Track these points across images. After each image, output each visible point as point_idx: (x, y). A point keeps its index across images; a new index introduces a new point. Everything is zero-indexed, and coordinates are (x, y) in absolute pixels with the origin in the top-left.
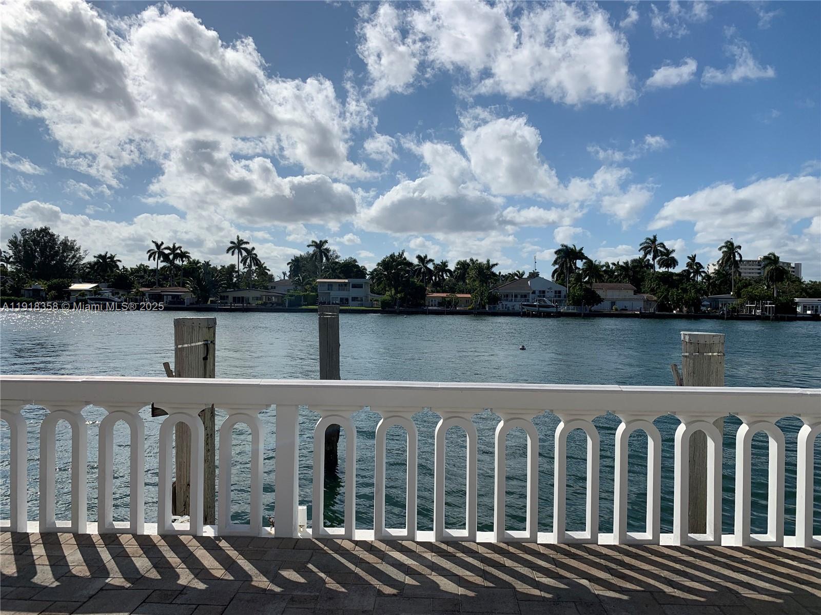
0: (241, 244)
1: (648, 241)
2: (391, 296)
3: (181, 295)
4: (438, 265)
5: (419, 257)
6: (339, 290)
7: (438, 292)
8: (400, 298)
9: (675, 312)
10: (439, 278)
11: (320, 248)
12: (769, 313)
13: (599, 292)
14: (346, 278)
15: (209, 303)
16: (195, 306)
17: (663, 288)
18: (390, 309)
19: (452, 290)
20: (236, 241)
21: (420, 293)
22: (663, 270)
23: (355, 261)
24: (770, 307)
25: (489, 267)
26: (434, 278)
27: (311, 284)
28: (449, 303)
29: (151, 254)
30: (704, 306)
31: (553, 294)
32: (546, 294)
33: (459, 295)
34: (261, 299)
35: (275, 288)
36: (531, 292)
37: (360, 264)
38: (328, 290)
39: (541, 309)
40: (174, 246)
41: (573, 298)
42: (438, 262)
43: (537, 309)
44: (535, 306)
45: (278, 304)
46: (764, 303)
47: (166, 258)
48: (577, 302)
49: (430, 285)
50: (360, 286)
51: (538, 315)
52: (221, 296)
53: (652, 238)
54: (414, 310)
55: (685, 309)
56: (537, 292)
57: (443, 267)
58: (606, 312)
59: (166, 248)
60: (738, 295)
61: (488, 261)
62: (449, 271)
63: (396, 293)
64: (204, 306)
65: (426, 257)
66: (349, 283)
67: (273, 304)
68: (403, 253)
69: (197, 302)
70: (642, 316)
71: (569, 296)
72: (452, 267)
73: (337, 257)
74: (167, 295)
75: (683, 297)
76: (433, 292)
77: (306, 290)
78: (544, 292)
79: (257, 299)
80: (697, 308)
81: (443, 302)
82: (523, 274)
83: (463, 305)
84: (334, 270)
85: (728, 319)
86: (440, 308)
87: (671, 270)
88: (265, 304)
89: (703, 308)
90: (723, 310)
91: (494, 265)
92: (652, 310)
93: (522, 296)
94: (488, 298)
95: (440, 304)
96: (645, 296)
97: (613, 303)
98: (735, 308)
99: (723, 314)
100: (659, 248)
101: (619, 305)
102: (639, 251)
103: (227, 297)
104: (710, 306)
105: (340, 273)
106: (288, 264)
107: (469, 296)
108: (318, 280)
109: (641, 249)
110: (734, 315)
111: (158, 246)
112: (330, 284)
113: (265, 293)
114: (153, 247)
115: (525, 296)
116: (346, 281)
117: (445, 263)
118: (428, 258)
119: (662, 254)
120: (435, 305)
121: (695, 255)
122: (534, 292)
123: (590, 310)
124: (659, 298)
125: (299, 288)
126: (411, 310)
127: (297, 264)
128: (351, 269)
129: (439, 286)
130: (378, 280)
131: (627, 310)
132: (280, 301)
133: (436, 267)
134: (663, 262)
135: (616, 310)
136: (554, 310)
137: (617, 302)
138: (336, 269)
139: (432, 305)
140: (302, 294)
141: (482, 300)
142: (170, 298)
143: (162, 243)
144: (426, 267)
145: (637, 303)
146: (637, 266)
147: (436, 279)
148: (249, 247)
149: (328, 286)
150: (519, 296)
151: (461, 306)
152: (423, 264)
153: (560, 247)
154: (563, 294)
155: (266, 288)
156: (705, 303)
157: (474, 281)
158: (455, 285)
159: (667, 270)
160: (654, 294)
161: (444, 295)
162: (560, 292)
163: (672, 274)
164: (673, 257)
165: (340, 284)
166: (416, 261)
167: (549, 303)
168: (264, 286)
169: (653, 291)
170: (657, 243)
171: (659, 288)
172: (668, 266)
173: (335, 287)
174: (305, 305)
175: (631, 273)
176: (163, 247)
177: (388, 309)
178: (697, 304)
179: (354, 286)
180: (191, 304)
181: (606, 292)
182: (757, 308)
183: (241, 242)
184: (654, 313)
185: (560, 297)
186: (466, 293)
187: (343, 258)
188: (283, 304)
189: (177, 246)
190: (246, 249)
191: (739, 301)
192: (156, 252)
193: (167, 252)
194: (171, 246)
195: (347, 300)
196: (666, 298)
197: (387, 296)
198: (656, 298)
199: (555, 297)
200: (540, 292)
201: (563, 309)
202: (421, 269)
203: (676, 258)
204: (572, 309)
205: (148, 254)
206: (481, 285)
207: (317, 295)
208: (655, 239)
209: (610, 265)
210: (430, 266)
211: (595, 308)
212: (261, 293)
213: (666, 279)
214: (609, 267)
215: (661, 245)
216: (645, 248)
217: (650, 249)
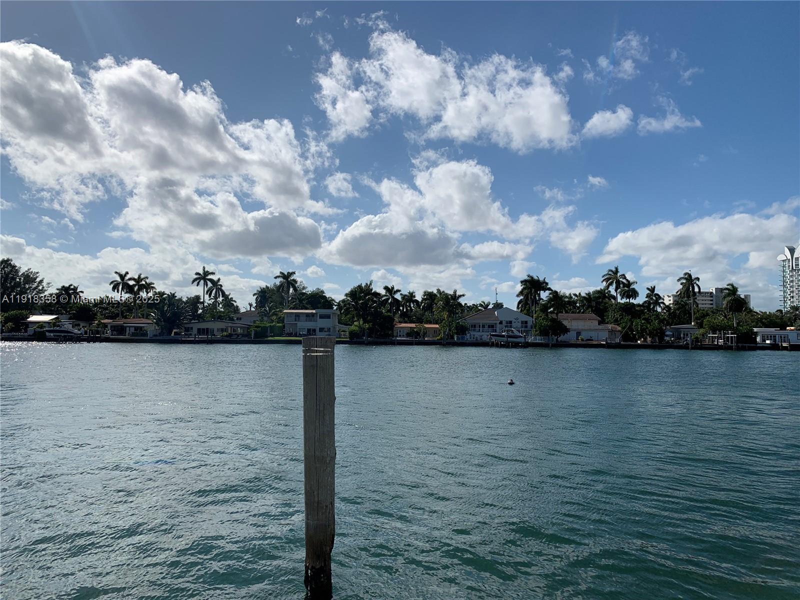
0: (207, 276)
1: (610, 273)
2: (359, 327)
3: (144, 327)
4: (406, 295)
5: (386, 288)
6: (306, 321)
7: (406, 322)
8: (368, 329)
9: (639, 342)
10: (407, 309)
11: (287, 279)
12: (732, 343)
13: (565, 323)
14: (314, 309)
15: (173, 334)
16: (158, 338)
17: (627, 318)
18: (358, 340)
19: (420, 320)
20: (201, 272)
21: (388, 323)
23: (323, 292)
24: (732, 337)
25: (455, 297)
26: (401, 308)
27: (276, 315)
28: (417, 334)
29: (115, 287)
30: (667, 336)
31: (519, 325)
32: (513, 324)
33: (427, 326)
34: (226, 330)
35: (240, 319)
36: (498, 322)
37: (327, 295)
38: (295, 321)
39: (509, 339)
40: (139, 277)
41: (540, 328)
42: (405, 292)
43: (505, 339)
44: (503, 336)
45: (243, 335)
46: (725, 334)
47: (129, 289)
48: (544, 332)
49: (397, 315)
50: (328, 317)
51: (506, 346)
52: (185, 328)
53: (614, 269)
54: (382, 340)
55: (649, 339)
56: (504, 322)
57: (410, 298)
58: (573, 342)
59: (130, 279)
60: (700, 325)
61: (455, 292)
62: (417, 301)
63: (364, 323)
64: (168, 338)
65: (393, 288)
66: (316, 313)
67: (238, 336)
68: (371, 284)
69: (160, 335)
70: (609, 346)
71: (535, 327)
72: (419, 297)
73: (304, 288)
74: (130, 327)
75: (647, 326)
76: (400, 322)
77: (273, 321)
78: (511, 322)
79: (222, 330)
80: (661, 339)
81: (411, 333)
82: (488, 305)
83: (431, 336)
84: (301, 301)
85: (692, 348)
86: (408, 339)
87: (632, 301)
88: (230, 335)
89: (667, 339)
90: (686, 340)
91: (460, 296)
92: (617, 340)
93: (489, 327)
94: (457, 328)
95: (408, 335)
96: (610, 326)
97: (579, 334)
98: (697, 338)
99: (687, 344)
100: (621, 280)
101: (584, 336)
102: (602, 282)
103: (192, 328)
104: (673, 336)
105: (306, 303)
106: (254, 295)
107: (437, 326)
108: (285, 311)
109: (604, 281)
110: (698, 345)
111: (122, 277)
112: (297, 315)
113: (230, 325)
114: (118, 279)
115: (493, 326)
116: (314, 311)
117: (412, 293)
118: (395, 289)
119: (624, 285)
120: (404, 336)
121: (654, 287)
122: (501, 323)
123: (557, 340)
124: (623, 328)
125: (265, 318)
126: (379, 340)
127: (263, 295)
128: (319, 300)
129: (406, 317)
130: (346, 310)
131: (592, 340)
132: (246, 333)
133: (404, 297)
134: (624, 294)
135: (582, 340)
136: (522, 340)
137: (582, 333)
138: (303, 300)
139: (400, 336)
140: (268, 325)
141: (450, 330)
142: (132, 330)
143: (127, 273)
144: (393, 298)
145: (602, 334)
146: (599, 297)
147: (404, 309)
148: (215, 278)
149: (296, 316)
150: (486, 327)
151: (429, 337)
152: (391, 294)
153: (526, 278)
154: (529, 324)
155: (232, 319)
156: (668, 333)
157: (442, 311)
158: (423, 315)
159: (628, 300)
160: (618, 325)
161: (413, 325)
162: (526, 322)
163: (634, 304)
164: (634, 289)
165: (307, 315)
166: (383, 292)
167: (517, 333)
168: (229, 317)
169: (616, 322)
170: (619, 275)
171: (622, 318)
172: (629, 297)
173: (303, 318)
174: (272, 336)
175: (594, 304)
176: (127, 278)
177: (356, 340)
178: (662, 334)
179: (322, 317)
180: (155, 336)
181: (571, 322)
182: (718, 338)
183: (206, 273)
184: (620, 343)
185: (526, 327)
186: (434, 324)
187: (310, 289)
188: (249, 335)
189: (142, 276)
190: (211, 280)
191: (702, 331)
192: (120, 283)
193: (131, 283)
194: (136, 277)
195: (314, 330)
196: (630, 329)
197: (355, 327)
198: (620, 328)
199: (522, 327)
200: (507, 322)
201: (530, 340)
202: (388, 299)
203: (637, 289)
204: (539, 340)
205: (112, 286)
206: (449, 316)
207: (284, 326)
208: (617, 271)
209: (572, 295)
210: (398, 296)
211: (562, 338)
212: (226, 325)
213: (629, 309)
214: (572, 297)
215: (624, 276)
216: (607, 280)
217: (612, 280)
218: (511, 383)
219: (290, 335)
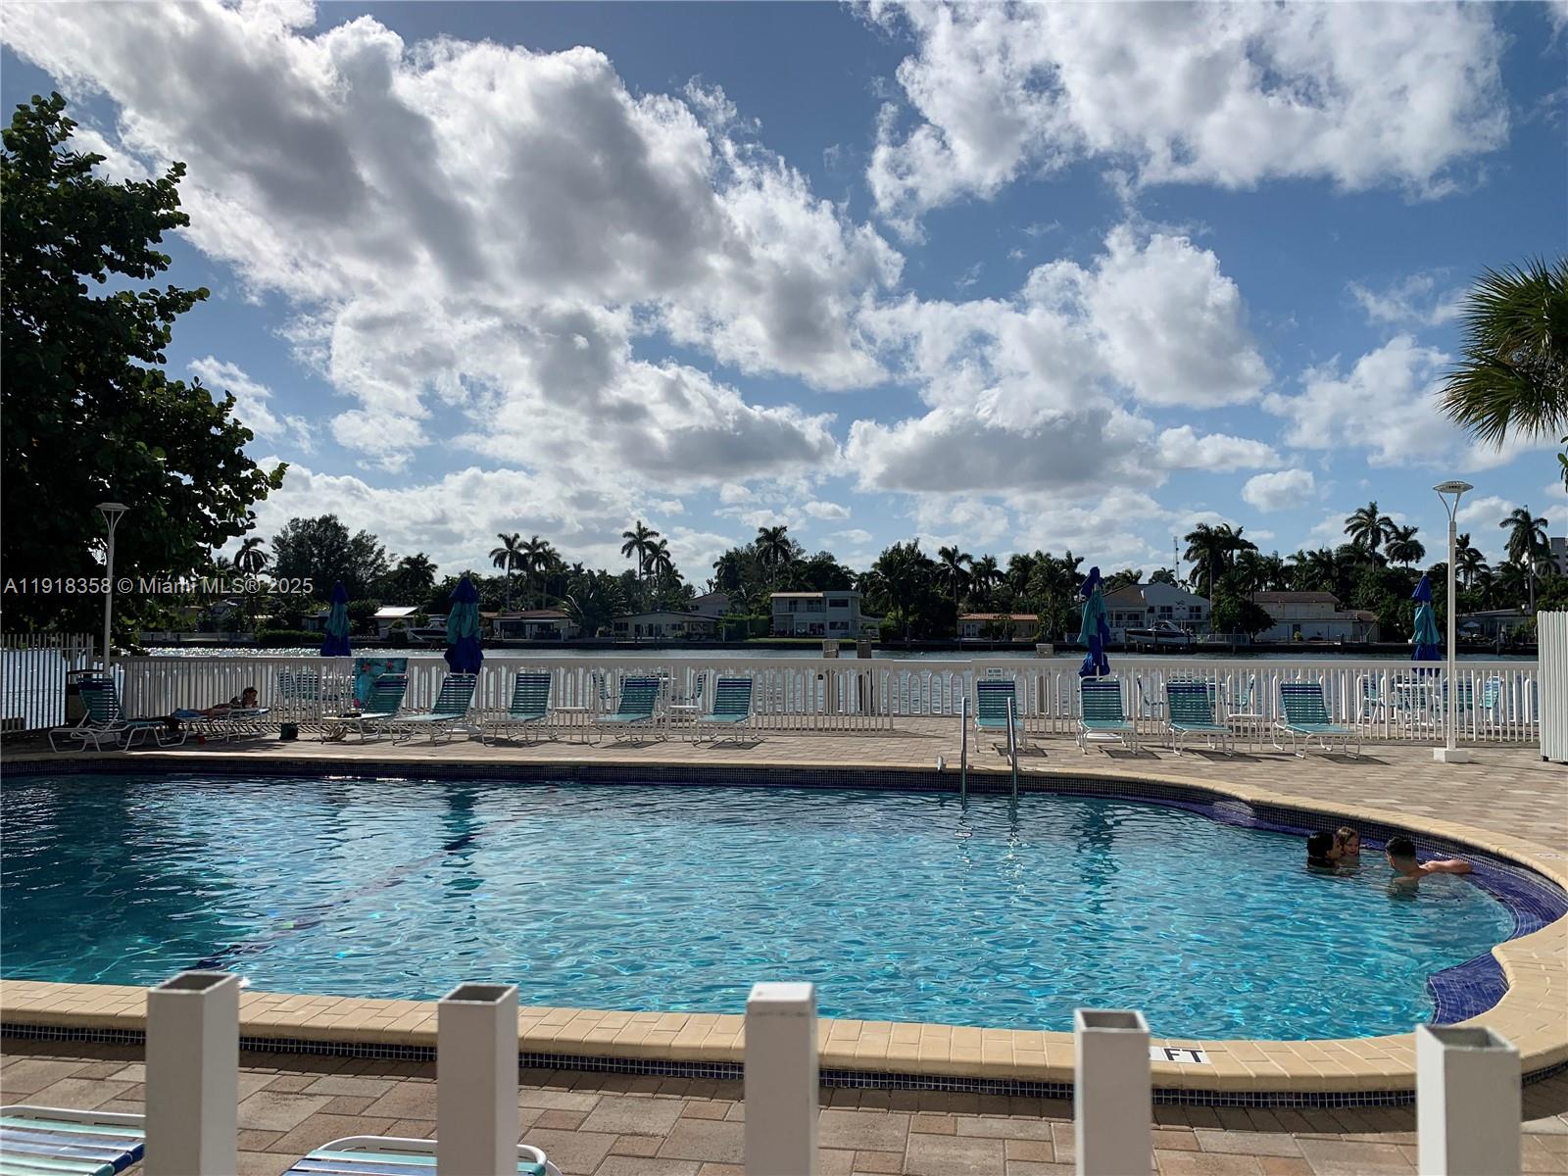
0: (645, 536)
1: (1361, 515)
2: (896, 619)
3: (550, 624)
4: (979, 564)
5: (944, 552)
6: (808, 611)
7: (979, 611)
8: (913, 623)
9: (1410, 641)
10: (981, 587)
11: (773, 539)
13: (1268, 609)
14: (819, 591)
15: (597, 636)
16: (577, 641)
17: (1391, 597)
18: (896, 642)
19: (1006, 608)
20: (635, 531)
21: (949, 613)
22: (1398, 564)
23: (831, 558)
25: (1071, 564)
26: (971, 586)
27: (760, 601)
28: (999, 630)
29: (500, 559)
31: (1187, 613)
32: (1175, 613)
33: (1015, 617)
34: (680, 627)
35: (697, 608)
36: (1146, 609)
37: (840, 562)
38: (790, 610)
39: (1161, 640)
40: (534, 541)
41: (1221, 620)
42: (978, 558)
43: (1153, 639)
44: (1150, 634)
45: (709, 636)
47: (521, 561)
48: (1226, 626)
49: (965, 599)
50: (844, 603)
51: (1157, 650)
52: (616, 624)
53: (1367, 508)
54: (937, 643)
56: (1157, 611)
57: (987, 567)
58: (1282, 642)
59: (521, 546)
61: (1069, 555)
62: (999, 574)
63: (907, 613)
64: (588, 640)
65: (955, 551)
66: (824, 598)
67: (701, 636)
68: (916, 545)
69: (580, 635)
71: (1213, 616)
72: (1003, 566)
73: (800, 552)
74: (531, 624)
76: (970, 611)
77: (751, 611)
78: (1170, 609)
79: (674, 627)
81: (987, 630)
82: (1137, 578)
83: (1023, 634)
84: (797, 576)
86: (981, 640)
87: (1412, 564)
88: (688, 636)
91: (1080, 560)
92: (1366, 639)
93: (1130, 618)
94: (1068, 620)
95: (982, 633)
96: (1356, 613)
97: (1297, 628)
100: (1382, 527)
101: (1307, 631)
102: (1346, 532)
103: (627, 625)
105: (806, 580)
106: (714, 566)
107: (1035, 617)
108: (773, 595)
109: (1348, 529)
111: (509, 542)
112: (794, 601)
113: (687, 618)
114: (502, 545)
115: (1136, 617)
116: (821, 595)
117: (991, 560)
118: (961, 552)
119: (1399, 536)
120: (974, 635)
121: (1468, 537)
122: (1151, 610)
123: (1252, 641)
124: (1381, 617)
125: (738, 607)
126: (932, 642)
127: (731, 567)
128: (825, 573)
129: (981, 601)
130: (874, 592)
131: (1321, 639)
132: (712, 631)
133: (975, 566)
134: (1395, 551)
135: (1301, 639)
136: (1184, 640)
137: (1304, 626)
138: (801, 574)
139: (968, 635)
140: (746, 618)
141: (1056, 624)
142: (535, 628)
143: (517, 536)
144: (957, 568)
145: (1342, 628)
146: (1350, 559)
147: (975, 587)
148: (656, 541)
149: (790, 603)
150: (1125, 617)
151: (1020, 636)
152: (952, 563)
153: (1195, 530)
154: (1204, 612)
155: (685, 609)
157: (1042, 591)
158: (1012, 597)
159: (1404, 564)
160: (1374, 611)
161: (990, 616)
162: (1198, 609)
163: (1413, 572)
164: (1416, 541)
165: (810, 601)
166: (939, 560)
167: (1175, 629)
168: (681, 606)
169: (1371, 605)
170: (1378, 517)
171: (1381, 598)
172: (1407, 557)
173: (801, 606)
174: (754, 637)
175: (1335, 572)
176: (516, 545)
177: (893, 642)
179: (835, 603)
180: (570, 637)
181: (1283, 609)
183: (643, 533)
184: (1370, 643)
185: (1198, 617)
186: (1031, 613)
187: (809, 553)
188: (717, 635)
189: (539, 541)
190: (651, 545)
192: (506, 553)
193: (523, 551)
194: (530, 542)
195: (822, 626)
196: (1393, 616)
197: (891, 618)
198: (1376, 618)
199: (1191, 617)
200: (1163, 609)
201: (1200, 640)
202: (949, 569)
203: (1421, 542)
204: (1219, 639)
205: (493, 557)
206: (1055, 598)
207: (771, 620)
208: (1373, 511)
210: (965, 566)
211: (1260, 637)
212: (681, 618)
213: (1400, 583)
215: (1387, 521)
216: (1354, 528)
217: (1363, 529)
219: (782, 634)
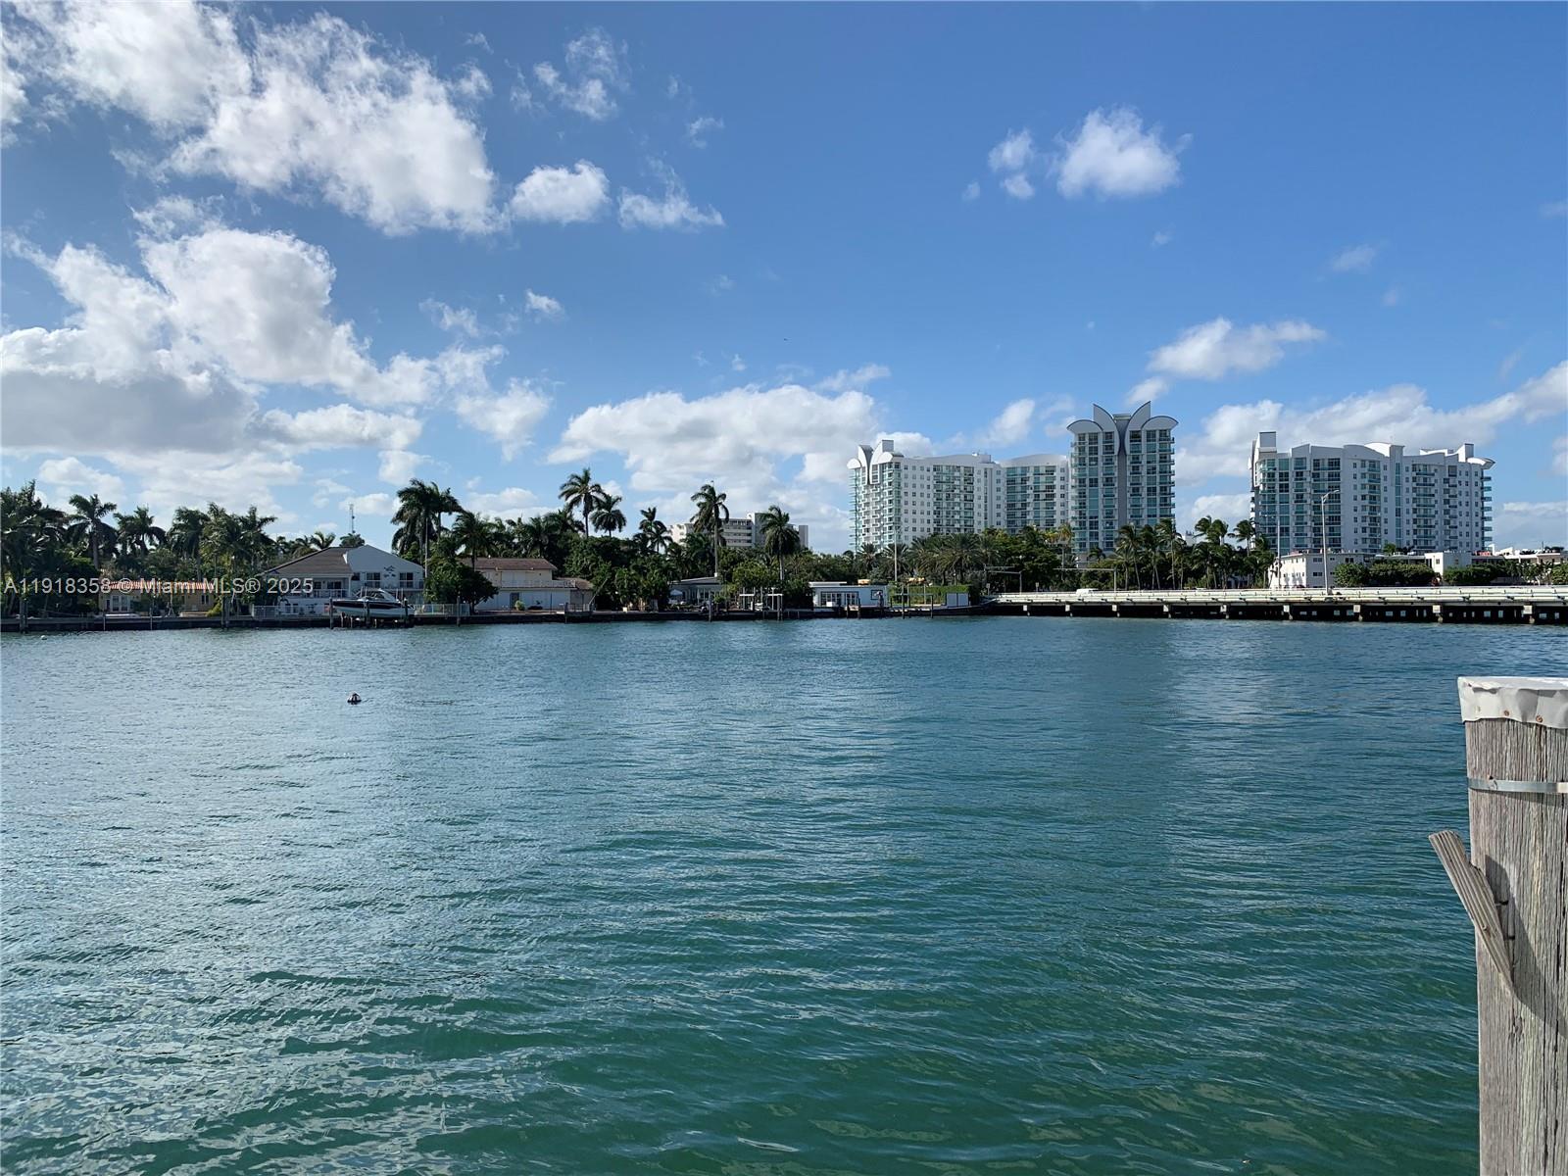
1: (574, 480)
4: (129, 517)
5: (78, 500)
9: (625, 609)
10: (133, 547)
12: (775, 608)
13: (489, 576)
17: (604, 566)
19: (167, 574)
22: (601, 534)
24: (776, 598)
25: (253, 523)
26: (119, 547)
28: (161, 603)
30: (673, 597)
31: (396, 581)
32: (383, 581)
36: (350, 576)
39: (372, 611)
41: (437, 587)
42: (130, 512)
43: (364, 611)
44: (360, 605)
46: (766, 592)
48: (447, 595)
49: (110, 564)
51: (367, 624)
53: (581, 474)
54: (67, 621)
55: (642, 604)
56: (363, 578)
57: (139, 524)
58: (503, 612)
60: (728, 578)
61: (253, 511)
62: (158, 532)
65: (95, 500)
68: (34, 490)
70: (570, 619)
71: (429, 584)
72: (164, 521)
75: (638, 581)
78: (377, 576)
80: (663, 603)
81: (144, 602)
82: (329, 542)
83: (194, 607)
85: (714, 619)
86: (137, 616)
87: (616, 534)
89: (673, 602)
90: (705, 605)
91: (265, 521)
92: (586, 608)
93: (330, 586)
95: (137, 606)
96: (573, 581)
97: (515, 596)
98: (722, 600)
99: (706, 611)
100: (594, 494)
101: (525, 600)
102: (560, 497)
104: (683, 597)
109: (563, 494)
110: (723, 613)
115: (338, 585)
117: (146, 514)
118: (102, 502)
119: (600, 505)
120: (124, 609)
121: (654, 510)
122: (356, 578)
123: (472, 611)
124: (598, 585)
126: (59, 621)
129: (132, 566)
131: (540, 608)
133: (124, 520)
134: (601, 520)
135: (522, 609)
136: (400, 612)
137: (523, 595)
139: (116, 610)
144: (97, 522)
145: (558, 594)
146: (555, 527)
147: (124, 548)
150: (324, 586)
151: (189, 610)
152: (90, 515)
153: (409, 485)
154: (417, 579)
156: (675, 592)
157: (222, 551)
158: (174, 562)
159: (608, 534)
160: (588, 579)
162: (410, 576)
163: (617, 541)
164: (618, 511)
166: (70, 509)
167: (389, 599)
169: (586, 573)
170: (590, 484)
171: (596, 566)
172: (610, 527)
175: (545, 540)
178: (661, 594)
181: (501, 574)
182: (756, 599)
184: (591, 612)
185: (410, 585)
191: (730, 588)
196: (610, 585)
198: (591, 586)
199: (401, 585)
200: (369, 576)
201: (418, 611)
202: (85, 525)
203: (623, 512)
204: (437, 610)
208: (587, 478)
209: (504, 523)
210: (109, 520)
211: (481, 606)
213: (609, 550)
214: (502, 527)
215: (598, 489)
216: (568, 494)
217: (577, 495)
218: (355, 701)
